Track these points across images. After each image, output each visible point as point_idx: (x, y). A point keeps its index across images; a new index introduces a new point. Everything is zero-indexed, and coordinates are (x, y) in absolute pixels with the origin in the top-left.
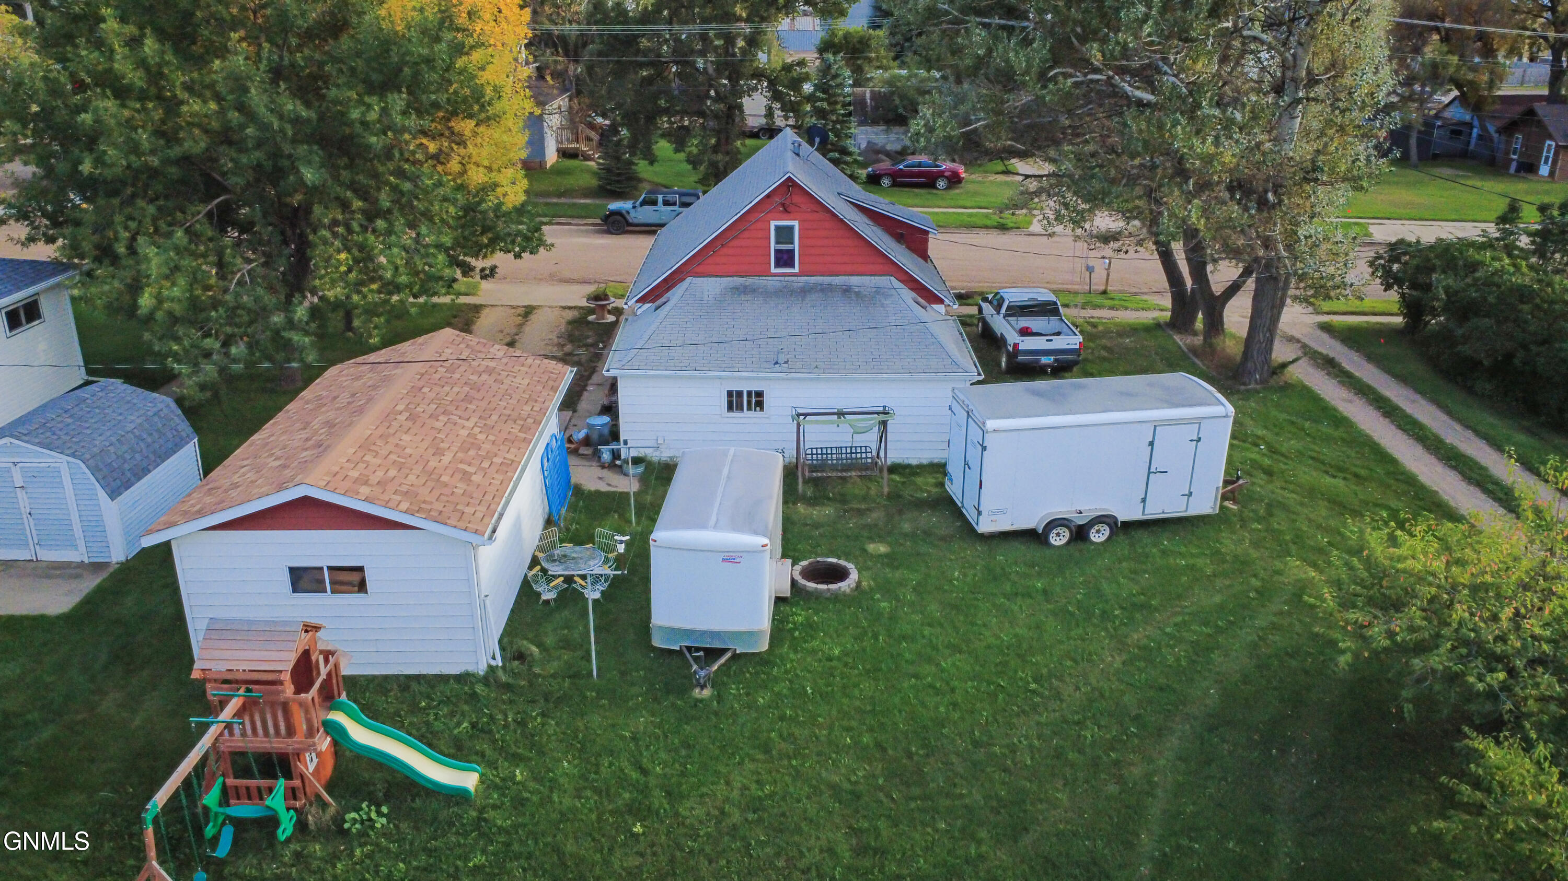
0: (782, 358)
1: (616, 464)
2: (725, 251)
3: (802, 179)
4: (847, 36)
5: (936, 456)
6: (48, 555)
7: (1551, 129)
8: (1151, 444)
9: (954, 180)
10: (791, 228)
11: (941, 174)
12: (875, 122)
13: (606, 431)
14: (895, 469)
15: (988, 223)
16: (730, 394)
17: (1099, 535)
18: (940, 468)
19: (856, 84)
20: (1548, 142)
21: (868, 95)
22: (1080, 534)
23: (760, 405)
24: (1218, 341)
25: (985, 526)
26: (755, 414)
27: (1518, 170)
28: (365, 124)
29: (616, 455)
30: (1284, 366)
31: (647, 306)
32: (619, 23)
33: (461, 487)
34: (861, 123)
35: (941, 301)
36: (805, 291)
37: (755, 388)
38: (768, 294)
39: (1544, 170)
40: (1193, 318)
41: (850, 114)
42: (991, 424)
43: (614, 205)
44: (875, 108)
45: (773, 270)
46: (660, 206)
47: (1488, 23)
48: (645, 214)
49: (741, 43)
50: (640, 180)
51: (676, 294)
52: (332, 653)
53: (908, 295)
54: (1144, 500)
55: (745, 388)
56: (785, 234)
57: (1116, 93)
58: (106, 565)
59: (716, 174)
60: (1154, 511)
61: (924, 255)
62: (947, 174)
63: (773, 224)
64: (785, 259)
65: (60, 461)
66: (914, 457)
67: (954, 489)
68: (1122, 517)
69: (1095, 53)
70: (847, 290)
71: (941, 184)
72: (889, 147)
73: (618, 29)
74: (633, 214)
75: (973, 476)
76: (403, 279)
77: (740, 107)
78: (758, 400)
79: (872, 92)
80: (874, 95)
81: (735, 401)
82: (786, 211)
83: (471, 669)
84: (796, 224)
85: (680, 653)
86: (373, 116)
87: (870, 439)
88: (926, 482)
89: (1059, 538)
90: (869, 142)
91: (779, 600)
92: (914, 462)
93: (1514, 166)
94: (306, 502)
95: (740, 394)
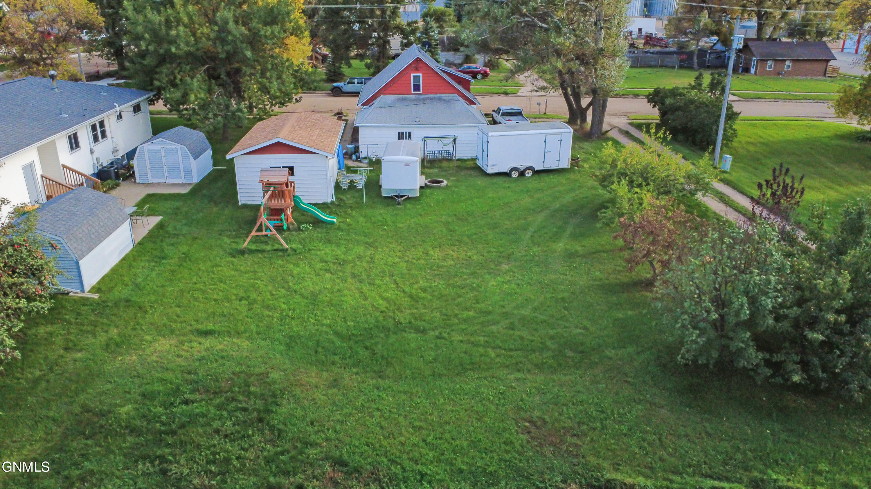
0: (418, 120)
1: (358, 160)
2: (395, 85)
3: (422, 58)
4: (435, 11)
5: (474, 156)
6: (171, 181)
7: (755, 53)
8: (545, 142)
9: (485, 75)
10: (419, 76)
11: (479, 72)
12: (449, 50)
13: (353, 150)
14: (458, 160)
15: (500, 91)
16: (399, 133)
17: (529, 174)
18: (474, 159)
19: (440, 33)
20: (754, 58)
21: (445, 38)
22: (522, 174)
23: (410, 137)
24: (584, 125)
25: (490, 171)
26: (409, 140)
27: (742, 72)
28: (266, 36)
29: (358, 157)
30: (607, 132)
31: (365, 107)
32: (334, 4)
33: (322, 144)
34: (442, 51)
35: (475, 104)
36: (424, 100)
37: (408, 131)
38: (411, 100)
39: (753, 71)
40: (577, 121)
41: (437, 45)
42: (490, 134)
43: (335, 84)
44: (449, 44)
45: (412, 92)
46: (356, 84)
47: (726, 5)
48: (349, 88)
49: (388, 13)
50: (344, 75)
51: (377, 101)
52: (293, 182)
53: (463, 101)
54: (544, 162)
55: (404, 130)
56: (416, 78)
57: (535, 25)
58: (191, 184)
59: (378, 70)
60: (547, 167)
61: (468, 90)
62: (482, 72)
63: (412, 75)
64: (417, 88)
65: (178, 146)
66: (465, 156)
67: (479, 163)
68: (536, 169)
69: (524, 10)
70: (440, 99)
71: (479, 76)
72: (456, 62)
73: (333, 7)
74: (344, 87)
75: (485, 154)
76: (278, 94)
77: (389, 42)
78: (410, 136)
79: (447, 37)
80: (448, 38)
81: (401, 136)
82: (417, 70)
83: (326, 201)
84: (421, 74)
85: (391, 197)
86: (268, 33)
87: (450, 148)
88: (470, 164)
89: (515, 175)
90: (446, 60)
91: (421, 188)
92: (466, 158)
93: (741, 69)
94: (279, 144)
95: (403, 133)
